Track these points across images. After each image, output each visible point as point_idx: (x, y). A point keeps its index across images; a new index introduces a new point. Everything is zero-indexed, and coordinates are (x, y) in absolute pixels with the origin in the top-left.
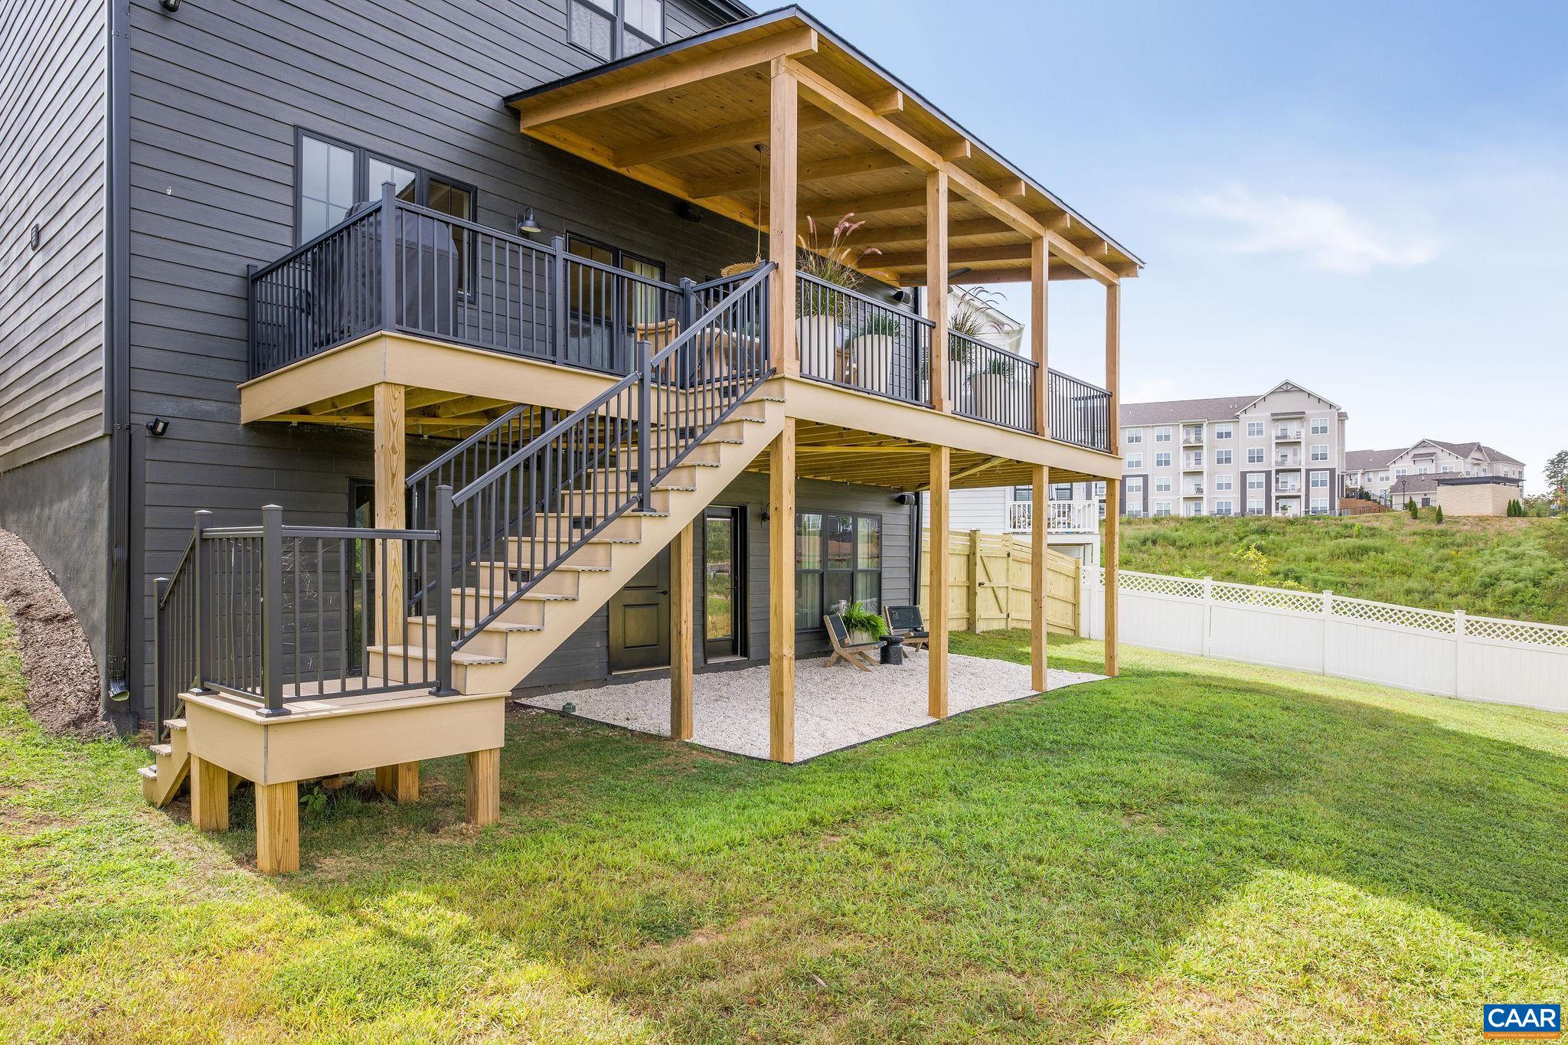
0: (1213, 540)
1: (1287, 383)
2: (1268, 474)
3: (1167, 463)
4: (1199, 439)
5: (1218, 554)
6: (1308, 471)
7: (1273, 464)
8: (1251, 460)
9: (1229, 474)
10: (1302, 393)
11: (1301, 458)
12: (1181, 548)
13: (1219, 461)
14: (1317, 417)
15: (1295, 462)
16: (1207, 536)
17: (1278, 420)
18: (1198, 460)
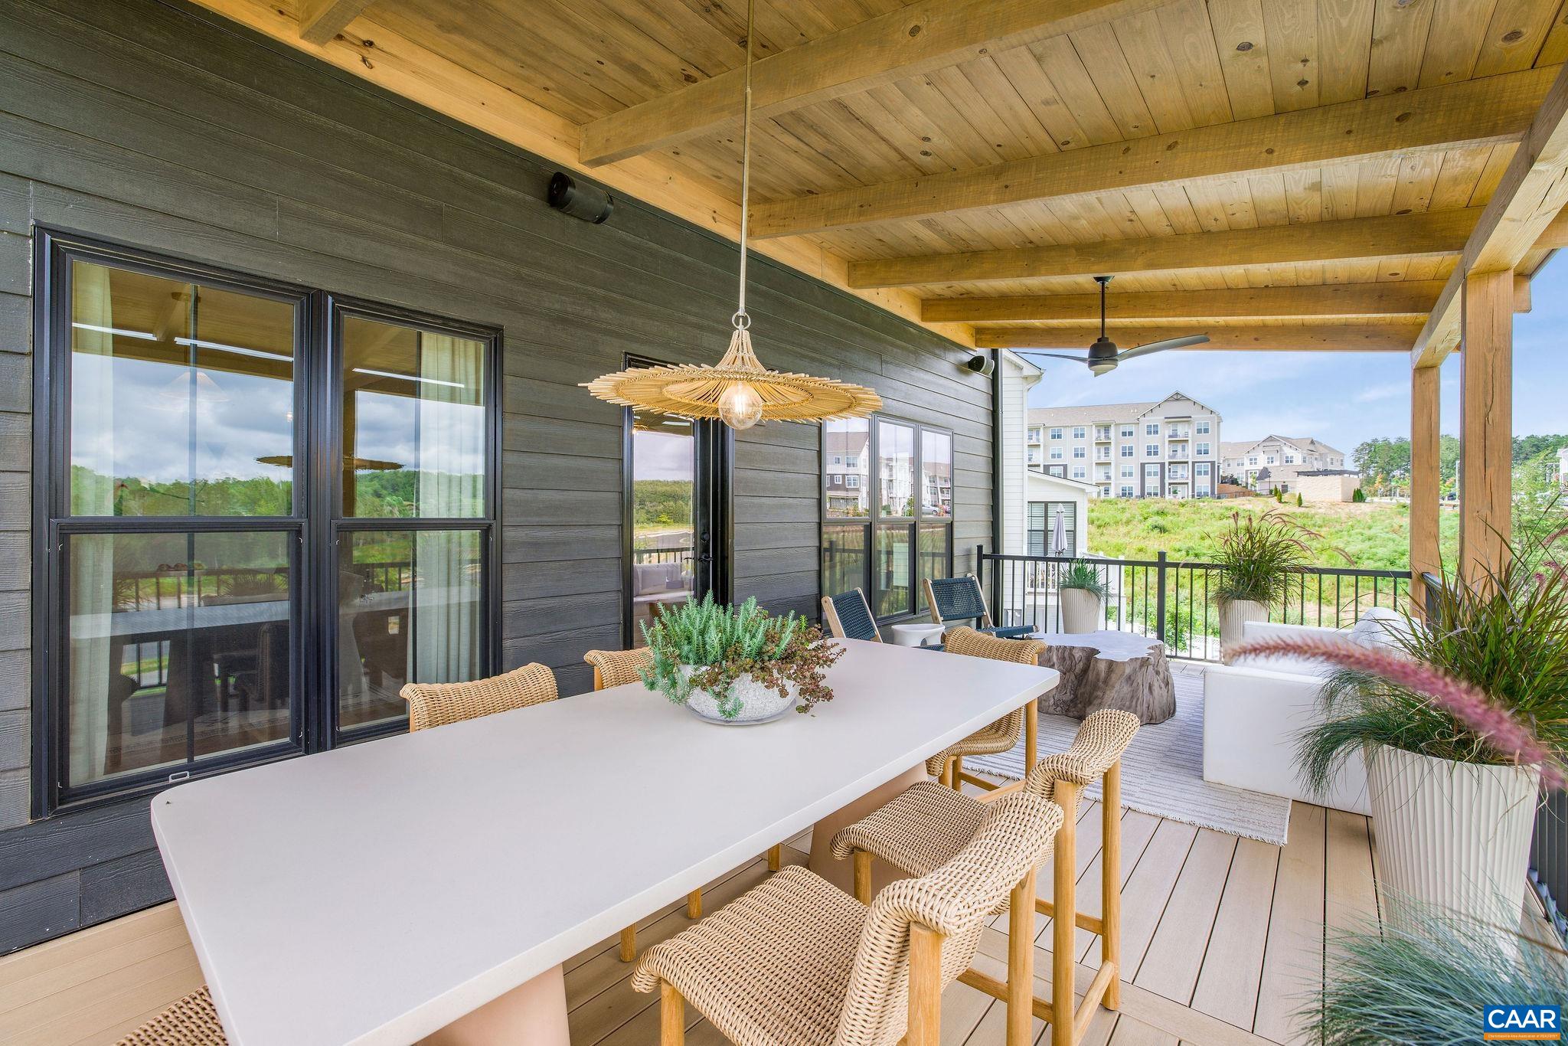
0: (1124, 520)
1: (1177, 394)
2: (1163, 465)
3: (1082, 455)
4: (1107, 437)
5: (1129, 532)
6: (1193, 463)
7: (1167, 457)
8: (1149, 453)
9: (1132, 464)
10: (1188, 402)
11: (1190, 453)
12: (1099, 527)
13: (1124, 454)
14: (1200, 418)
15: (1183, 456)
16: (1119, 516)
17: (1170, 422)
18: (1107, 453)
